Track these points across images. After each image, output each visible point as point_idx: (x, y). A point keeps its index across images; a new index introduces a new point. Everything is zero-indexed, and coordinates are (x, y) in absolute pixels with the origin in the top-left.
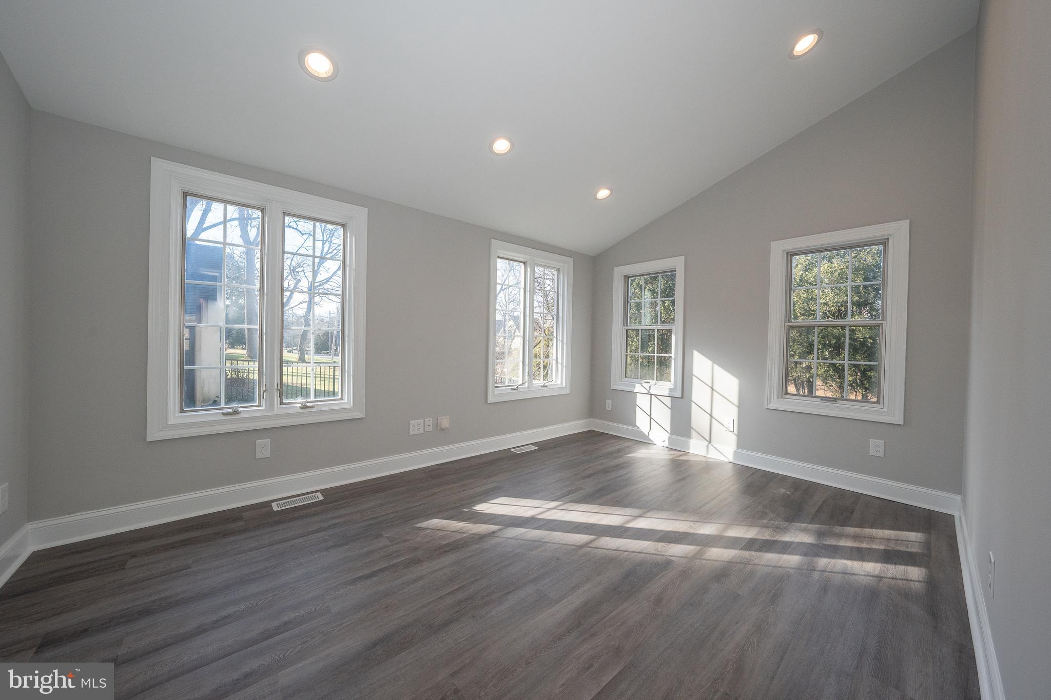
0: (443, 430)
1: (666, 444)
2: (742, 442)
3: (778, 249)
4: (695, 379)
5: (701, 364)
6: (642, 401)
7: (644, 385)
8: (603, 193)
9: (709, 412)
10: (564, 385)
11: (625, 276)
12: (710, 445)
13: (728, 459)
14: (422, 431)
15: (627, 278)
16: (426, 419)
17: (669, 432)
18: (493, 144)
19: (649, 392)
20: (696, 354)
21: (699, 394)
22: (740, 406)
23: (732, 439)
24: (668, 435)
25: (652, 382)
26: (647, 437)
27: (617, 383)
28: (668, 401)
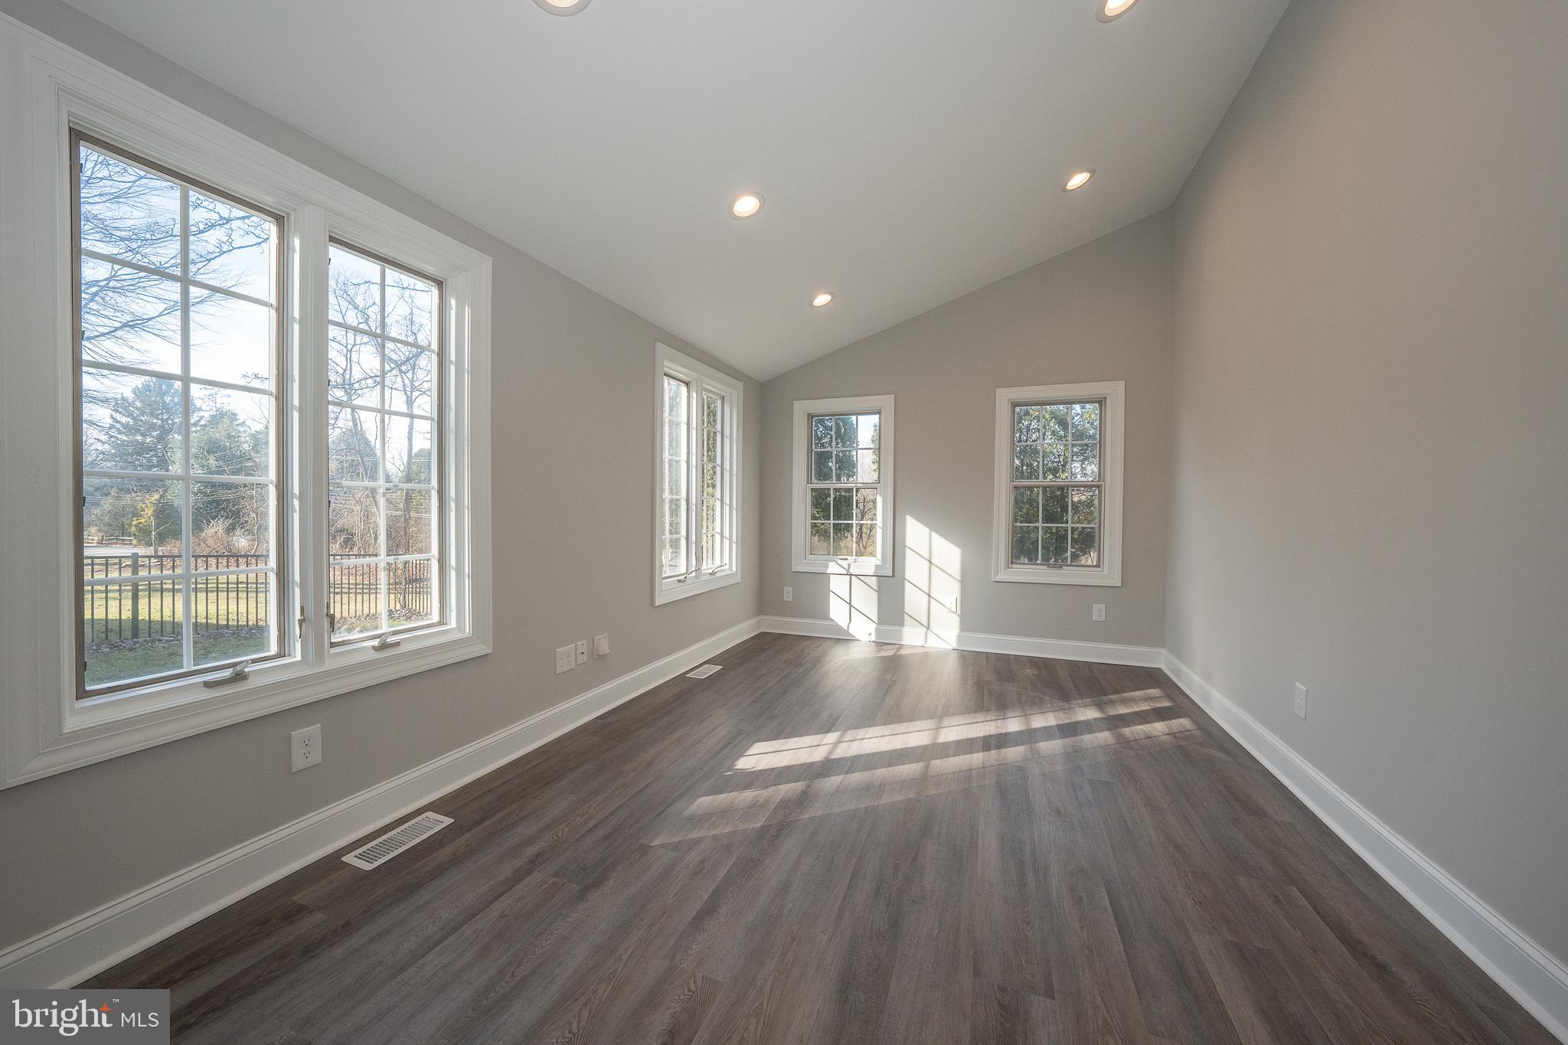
0: (601, 657)
1: (873, 638)
2: (968, 621)
3: (1005, 396)
4: (908, 551)
5: (916, 532)
6: (838, 585)
7: (840, 562)
8: (822, 299)
9: (927, 591)
10: (734, 569)
11: (808, 414)
12: (929, 632)
13: (952, 646)
14: (573, 665)
15: (811, 416)
16: (578, 643)
17: (876, 620)
18: (734, 205)
19: (848, 571)
20: (910, 520)
21: (914, 569)
22: (964, 582)
23: (954, 621)
24: (875, 626)
25: (851, 559)
26: (846, 632)
27: (801, 563)
28: (873, 581)
